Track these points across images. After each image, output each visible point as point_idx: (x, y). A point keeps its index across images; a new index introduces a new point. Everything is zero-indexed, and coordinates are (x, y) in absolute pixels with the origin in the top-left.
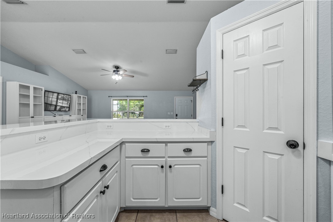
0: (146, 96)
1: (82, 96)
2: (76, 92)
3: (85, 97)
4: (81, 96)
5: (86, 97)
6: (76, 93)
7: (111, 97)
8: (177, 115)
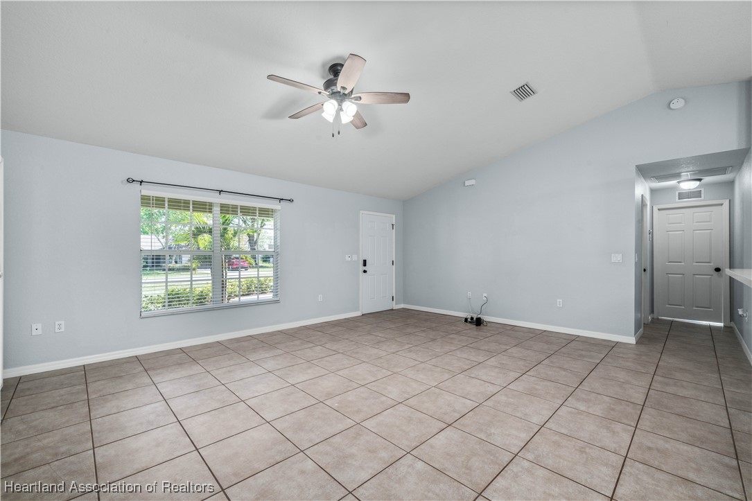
8: (365, 263)
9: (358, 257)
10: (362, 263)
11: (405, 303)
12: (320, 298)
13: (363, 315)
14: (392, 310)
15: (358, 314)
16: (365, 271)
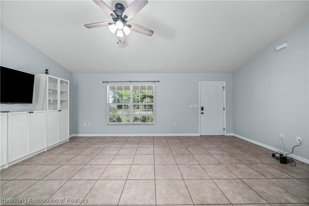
0: (158, 81)
1: (59, 80)
2: (47, 70)
3: (66, 82)
4: (57, 80)
5: (68, 82)
6: (47, 72)
7: (107, 82)
8: (202, 109)
9: (198, 106)
10: (200, 109)
11: (234, 133)
12: (174, 124)
13: (201, 136)
14: (224, 136)
15: (198, 135)
16: (202, 113)
